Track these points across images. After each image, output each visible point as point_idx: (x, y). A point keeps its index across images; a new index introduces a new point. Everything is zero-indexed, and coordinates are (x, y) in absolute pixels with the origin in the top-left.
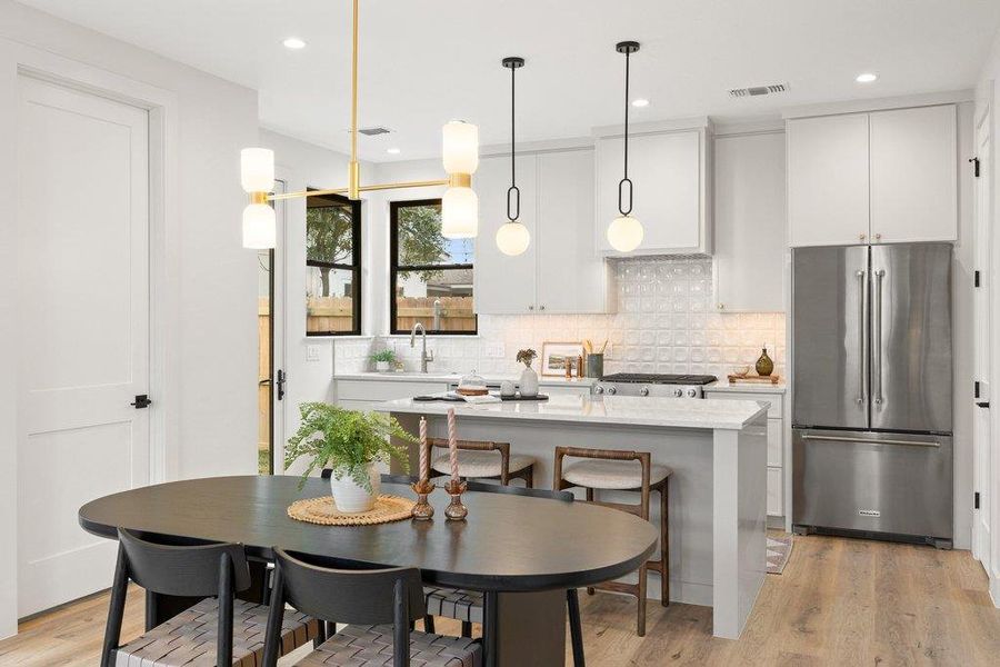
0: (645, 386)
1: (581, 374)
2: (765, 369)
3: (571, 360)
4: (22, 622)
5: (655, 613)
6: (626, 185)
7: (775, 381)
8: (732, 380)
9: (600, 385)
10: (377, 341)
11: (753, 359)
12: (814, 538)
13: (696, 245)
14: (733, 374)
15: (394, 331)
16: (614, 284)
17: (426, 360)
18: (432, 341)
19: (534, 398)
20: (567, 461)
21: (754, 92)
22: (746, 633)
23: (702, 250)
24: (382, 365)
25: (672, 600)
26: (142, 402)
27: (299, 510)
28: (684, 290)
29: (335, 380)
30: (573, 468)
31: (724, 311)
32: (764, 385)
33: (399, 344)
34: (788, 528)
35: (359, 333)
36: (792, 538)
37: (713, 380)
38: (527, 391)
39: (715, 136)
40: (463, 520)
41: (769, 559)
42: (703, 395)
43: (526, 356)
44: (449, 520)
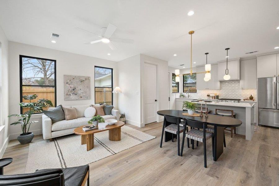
0: (227, 101)
1: (215, 98)
2: (251, 98)
3: (213, 96)
4: (145, 125)
5: (234, 135)
6: (227, 70)
7: (254, 100)
8: (244, 100)
9: (219, 100)
10: (181, 93)
11: (249, 97)
12: (263, 127)
13: (237, 78)
14: (244, 99)
15: (183, 92)
16: (221, 85)
17: (189, 96)
18: (189, 93)
19: (210, 102)
20: (217, 111)
21: (250, 53)
22: (252, 140)
23: (239, 79)
24: (182, 97)
25: (236, 133)
26: (156, 101)
27: (183, 114)
28: (235, 86)
29: (176, 98)
30: (219, 112)
31: (243, 89)
32: (252, 101)
33: (185, 94)
34: (257, 125)
35: (179, 92)
36: (258, 126)
37: (240, 100)
38: (209, 101)
39: (241, 61)
40: (208, 117)
41: (254, 129)
42: (239, 102)
43: (208, 96)
44: (205, 117)
